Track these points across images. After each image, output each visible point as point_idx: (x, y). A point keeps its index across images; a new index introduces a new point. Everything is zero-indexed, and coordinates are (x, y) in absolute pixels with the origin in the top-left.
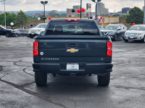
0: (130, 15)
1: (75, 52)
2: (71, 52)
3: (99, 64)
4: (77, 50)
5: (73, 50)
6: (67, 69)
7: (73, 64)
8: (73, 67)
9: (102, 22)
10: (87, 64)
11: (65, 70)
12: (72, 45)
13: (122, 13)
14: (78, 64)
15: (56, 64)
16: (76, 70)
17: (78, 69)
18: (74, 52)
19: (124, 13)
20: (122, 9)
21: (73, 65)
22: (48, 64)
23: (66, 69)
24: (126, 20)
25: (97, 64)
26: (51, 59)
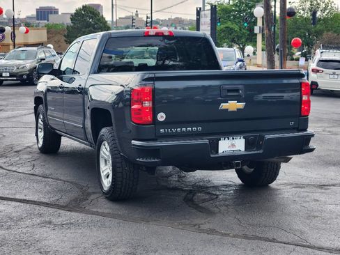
0: (72, 24)
1: (238, 109)
2: (230, 110)
3: (291, 135)
4: (241, 105)
5: (233, 105)
6: (220, 152)
7: (233, 139)
8: (233, 145)
9: (11, 42)
10: (268, 136)
11: (217, 155)
12: (233, 93)
13: (38, 19)
14: (244, 138)
15: (200, 141)
16: (240, 153)
17: (243, 149)
18: (236, 110)
19: (41, 20)
20: (37, 9)
21: (233, 142)
23: (217, 152)
24: (65, 36)
25: (286, 135)
26: (184, 129)
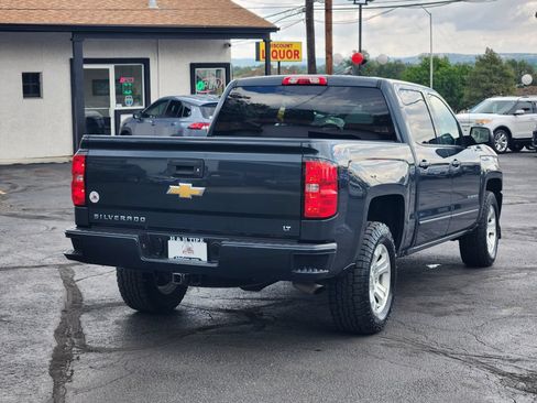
1: (193, 196)
2: (181, 196)
4: (199, 191)
6: (169, 256)
7: (188, 240)
8: (189, 250)
11: (165, 261)
12: (184, 172)
14: (205, 241)
16: (197, 263)
17: (204, 257)
18: (189, 196)
21: (190, 244)
22: (106, 234)
23: (167, 256)
26: (123, 217)
